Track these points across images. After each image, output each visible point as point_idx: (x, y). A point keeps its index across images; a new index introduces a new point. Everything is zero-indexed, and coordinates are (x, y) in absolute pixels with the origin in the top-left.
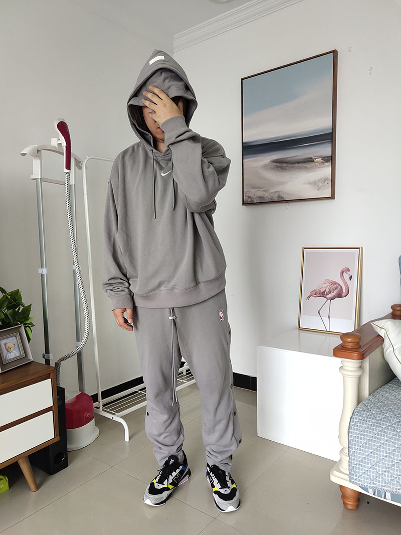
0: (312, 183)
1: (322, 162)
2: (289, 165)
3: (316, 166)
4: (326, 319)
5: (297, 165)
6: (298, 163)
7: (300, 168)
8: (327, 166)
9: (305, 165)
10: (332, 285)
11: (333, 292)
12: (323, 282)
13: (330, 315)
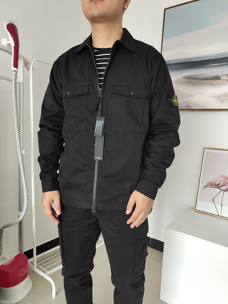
2: (198, 81)
4: (219, 207)
5: (205, 81)
6: (206, 79)
7: (208, 84)
10: (227, 180)
11: (227, 186)
12: (218, 177)
13: (222, 204)
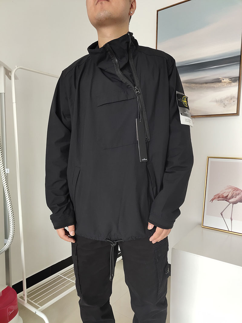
0: (219, 101)
1: (229, 83)
2: (198, 85)
3: (223, 86)
4: (228, 221)
5: (205, 85)
7: (208, 88)
8: (234, 86)
9: (212, 85)
10: (235, 191)
11: (236, 197)
12: (226, 188)
13: (232, 217)
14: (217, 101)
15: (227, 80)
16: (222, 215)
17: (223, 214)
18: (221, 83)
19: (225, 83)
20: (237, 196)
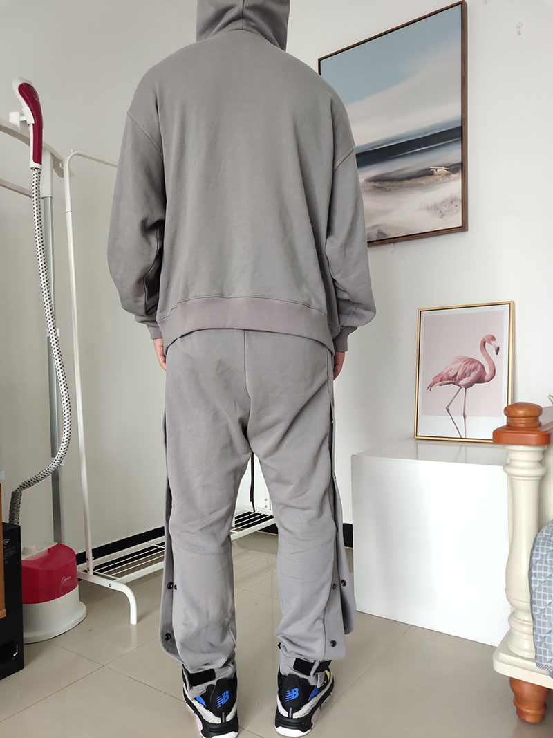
0: (432, 208)
1: (447, 174)
2: (395, 184)
4: (459, 419)
5: (407, 182)
6: (409, 178)
7: (412, 187)
8: (455, 179)
9: (419, 181)
10: (468, 364)
11: (470, 376)
12: (452, 361)
13: (466, 413)
14: (428, 209)
15: (442, 170)
16: (448, 410)
17: (450, 408)
18: (433, 176)
19: (440, 175)
20: (473, 373)
